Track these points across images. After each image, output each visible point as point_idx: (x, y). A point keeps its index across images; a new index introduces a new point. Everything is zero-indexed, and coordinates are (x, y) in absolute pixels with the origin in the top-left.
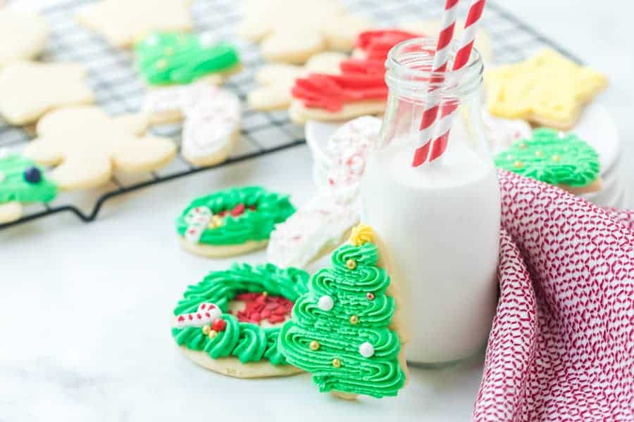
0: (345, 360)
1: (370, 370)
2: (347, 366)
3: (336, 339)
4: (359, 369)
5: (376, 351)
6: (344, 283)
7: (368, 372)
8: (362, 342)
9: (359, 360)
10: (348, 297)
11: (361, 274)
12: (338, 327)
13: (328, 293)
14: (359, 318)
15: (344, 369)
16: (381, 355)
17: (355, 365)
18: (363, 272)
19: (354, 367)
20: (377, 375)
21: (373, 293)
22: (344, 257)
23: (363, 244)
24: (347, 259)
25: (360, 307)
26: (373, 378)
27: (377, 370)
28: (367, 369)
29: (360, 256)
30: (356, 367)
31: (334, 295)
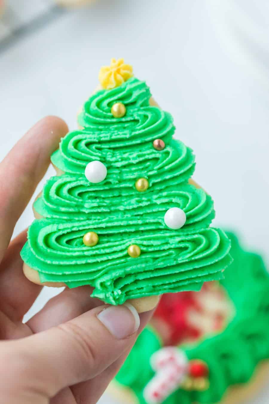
0: (145, 243)
1: (187, 245)
2: (150, 249)
3: (122, 220)
4: (170, 249)
5: (188, 218)
6: (114, 137)
7: (186, 248)
8: (166, 211)
9: (164, 238)
10: (126, 156)
11: (136, 118)
12: (120, 204)
13: (93, 158)
14: (150, 177)
15: (148, 256)
16: (197, 219)
17: (163, 244)
18: (139, 115)
19: (162, 248)
20: (199, 248)
21: (161, 138)
22: (105, 104)
23: (125, 80)
24: (110, 105)
25: (148, 164)
26: (197, 254)
27: (196, 243)
28: (182, 245)
29: (129, 95)
30: (166, 247)
31: (103, 160)
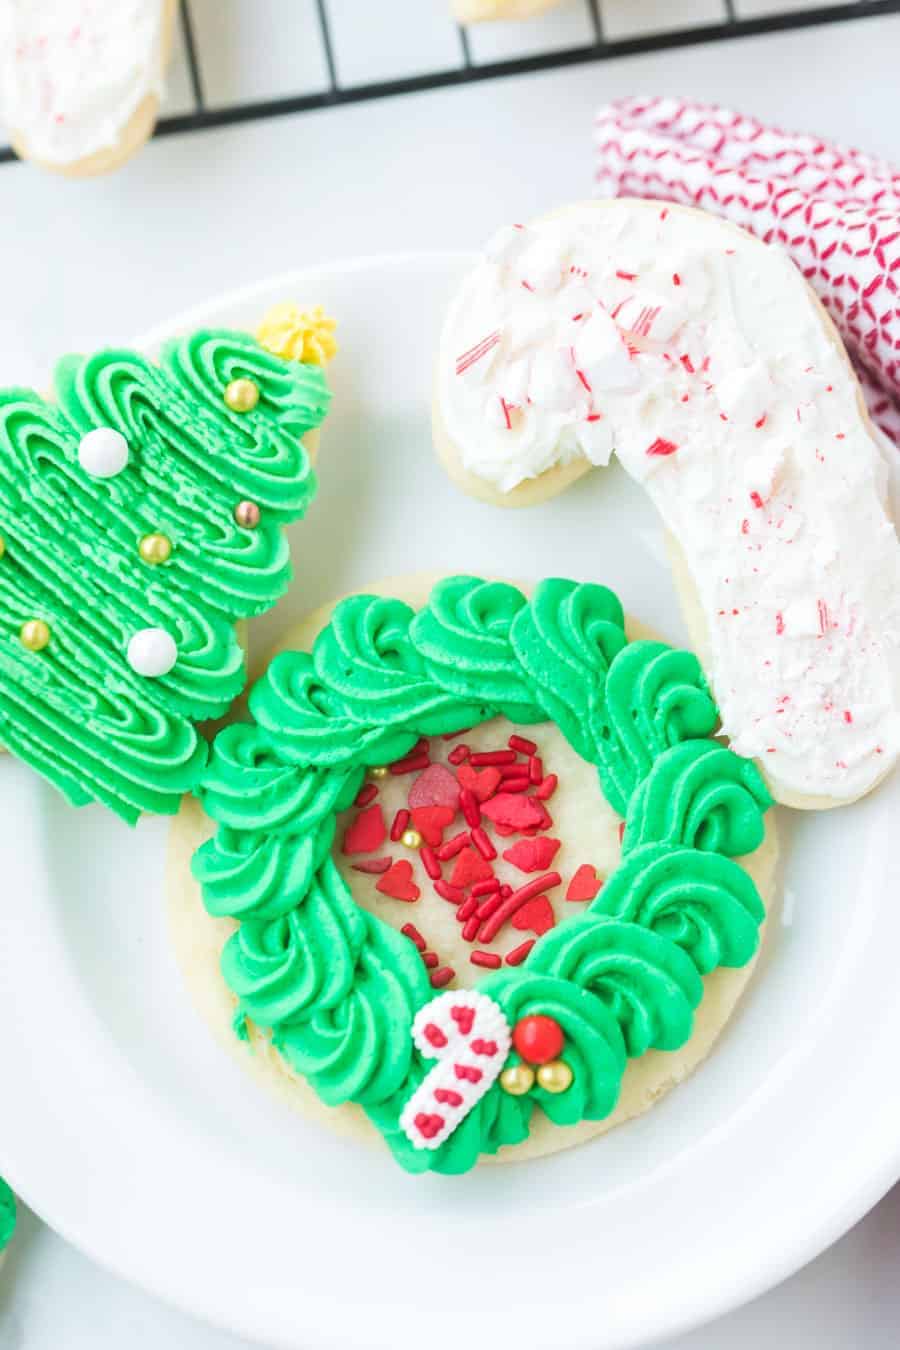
0: (66, 641)
1: (130, 715)
2: (62, 659)
3: (66, 569)
4: (93, 690)
5: (173, 674)
6: (189, 430)
7: (121, 717)
8: (150, 626)
9: (103, 665)
10: (177, 477)
11: (257, 437)
12: (89, 542)
13: (123, 427)
14: (178, 550)
15: (48, 666)
16: (183, 690)
17: (93, 673)
18: (265, 439)
19: (82, 676)
20: (141, 738)
21: (262, 508)
22: (230, 363)
23: (303, 361)
24: (237, 372)
25: (197, 526)
26: (127, 742)
27: (146, 725)
28: (119, 705)
29: (283, 390)
30: (91, 682)
31: (136, 449)
